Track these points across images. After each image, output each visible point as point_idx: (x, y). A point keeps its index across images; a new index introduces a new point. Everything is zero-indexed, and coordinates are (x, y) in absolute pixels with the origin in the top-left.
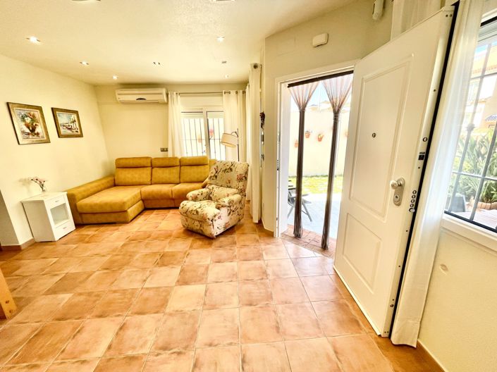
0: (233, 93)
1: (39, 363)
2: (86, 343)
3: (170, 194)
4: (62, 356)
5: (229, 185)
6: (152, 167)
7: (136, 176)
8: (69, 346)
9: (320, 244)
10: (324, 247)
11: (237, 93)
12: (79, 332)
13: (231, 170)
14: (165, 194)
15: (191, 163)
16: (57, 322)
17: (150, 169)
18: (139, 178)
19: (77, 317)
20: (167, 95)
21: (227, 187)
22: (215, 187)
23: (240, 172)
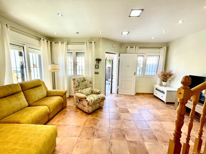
1: (169, 134)
2: (157, 126)
4: (164, 130)
8: (161, 130)
10: (111, 93)
11: (47, 41)
12: (156, 130)
16: (158, 139)
19: (152, 133)
21: (86, 88)
22: (81, 90)
23: (90, 80)
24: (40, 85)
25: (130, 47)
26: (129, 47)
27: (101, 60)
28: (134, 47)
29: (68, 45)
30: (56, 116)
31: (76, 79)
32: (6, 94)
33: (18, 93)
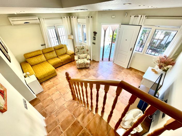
0: (66, 17)
3: (61, 61)
5: (84, 53)
6: (44, 54)
7: (40, 59)
9: (108, 60)
10: (109, 60)
11: (67, 17)
13: (83, 48)
14: (59, 62)
15: (59, 48)
17: (43, 54)
18: (41, 60)
20: (39, 19)
21: (83, 53)
22: (79, 54)
23: (87, 49)
24: (63, 48)
25: (135, 16)
26: (133, 17)
27: (97, 33)
28: (140, 16)
29: (78, 19)
30: (67, 64)
31: (77, 47)
32: (49, 51)
33: (52, 51)
